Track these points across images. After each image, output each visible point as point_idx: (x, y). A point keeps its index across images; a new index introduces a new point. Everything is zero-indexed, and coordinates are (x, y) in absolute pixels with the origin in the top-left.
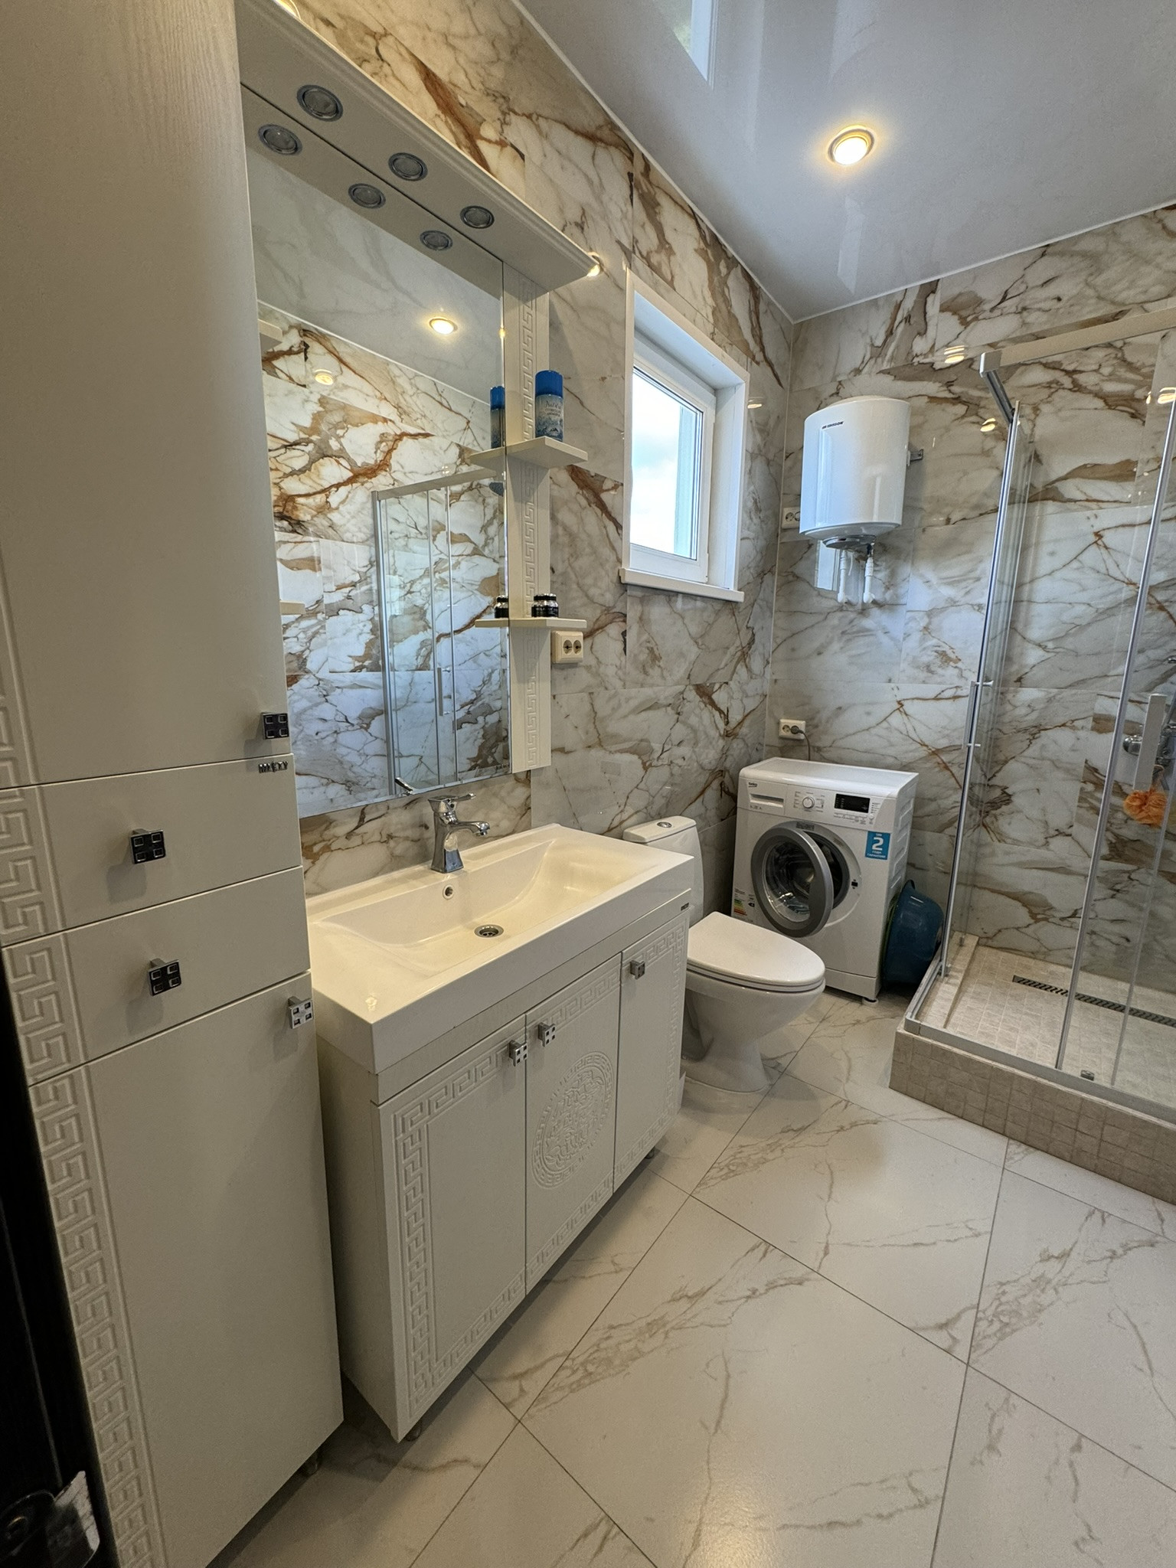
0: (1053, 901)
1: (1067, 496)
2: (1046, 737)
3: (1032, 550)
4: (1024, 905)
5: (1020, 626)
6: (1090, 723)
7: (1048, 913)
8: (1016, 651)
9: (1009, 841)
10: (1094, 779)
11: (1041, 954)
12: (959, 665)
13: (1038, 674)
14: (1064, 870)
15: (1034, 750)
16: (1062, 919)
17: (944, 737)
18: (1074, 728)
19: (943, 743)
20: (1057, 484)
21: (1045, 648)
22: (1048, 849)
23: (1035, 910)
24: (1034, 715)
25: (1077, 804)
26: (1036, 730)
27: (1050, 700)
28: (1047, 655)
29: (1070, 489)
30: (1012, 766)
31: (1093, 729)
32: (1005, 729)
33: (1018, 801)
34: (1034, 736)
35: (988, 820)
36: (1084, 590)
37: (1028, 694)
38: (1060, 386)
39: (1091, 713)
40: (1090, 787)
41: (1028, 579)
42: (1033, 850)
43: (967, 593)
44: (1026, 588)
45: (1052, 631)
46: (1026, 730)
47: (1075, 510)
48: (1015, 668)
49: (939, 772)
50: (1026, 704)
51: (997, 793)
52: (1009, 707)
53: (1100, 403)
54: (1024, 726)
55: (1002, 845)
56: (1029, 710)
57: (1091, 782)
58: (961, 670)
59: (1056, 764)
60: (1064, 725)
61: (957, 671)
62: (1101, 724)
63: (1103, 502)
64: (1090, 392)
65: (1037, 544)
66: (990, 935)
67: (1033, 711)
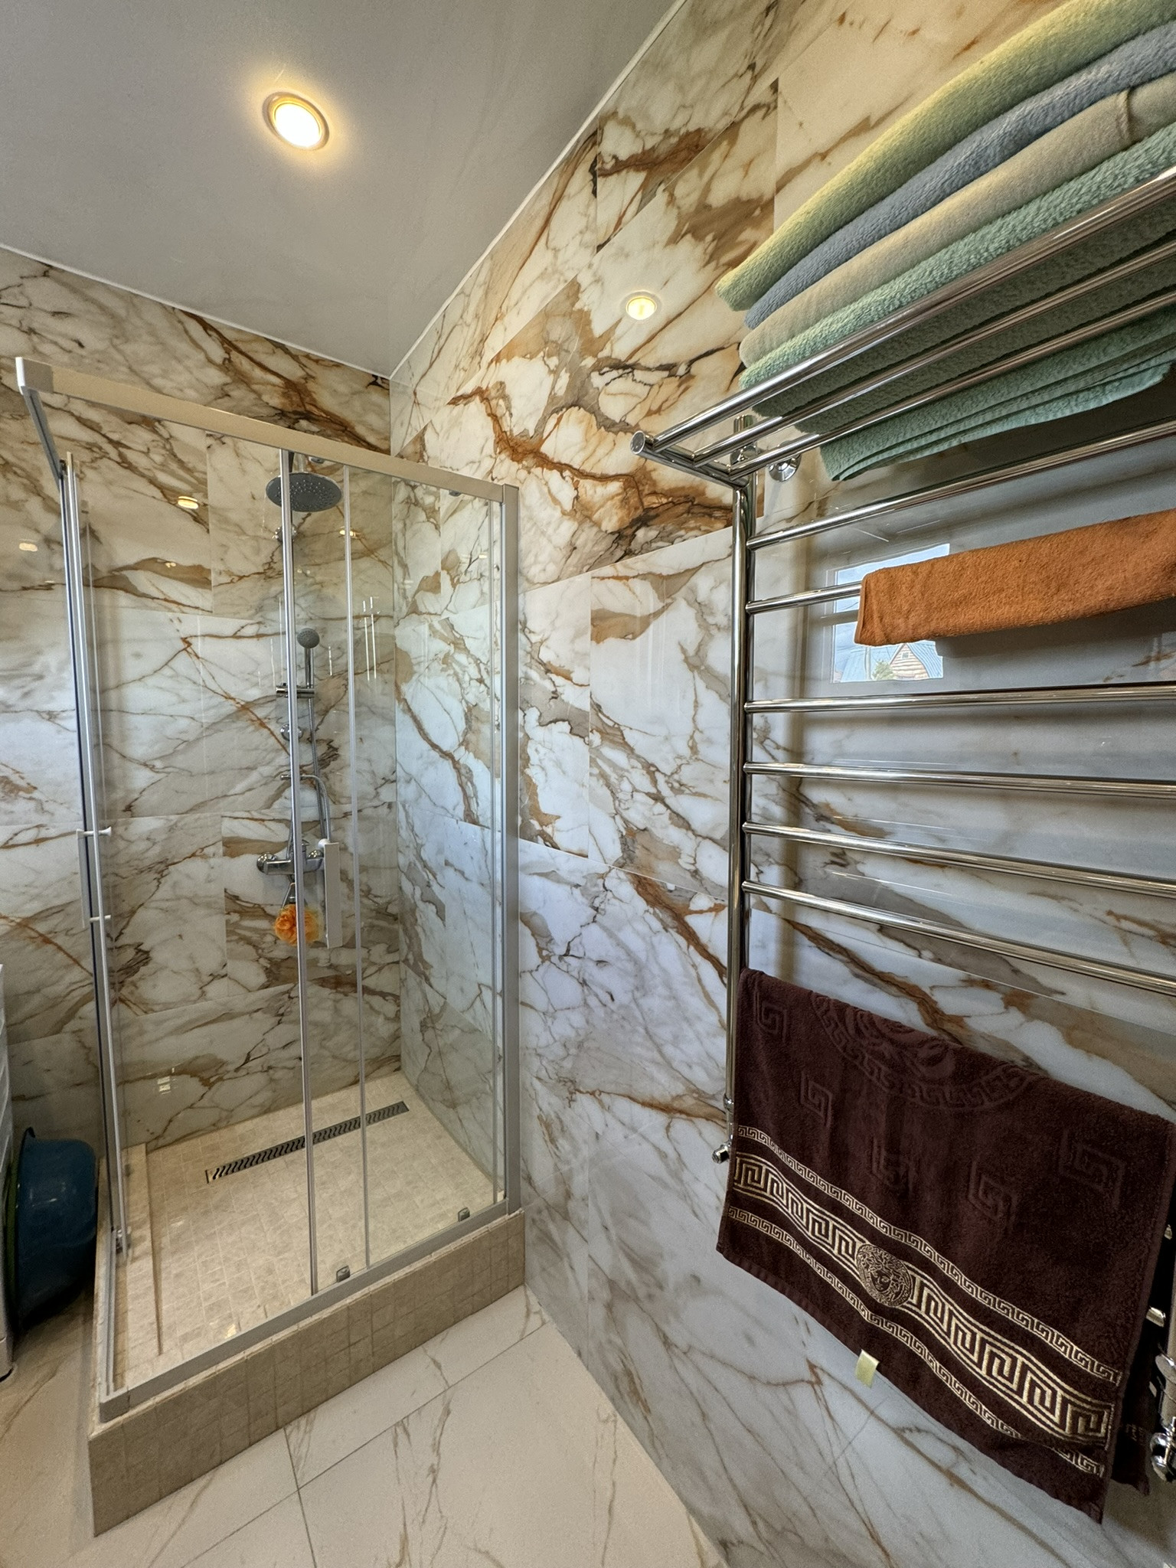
0: (223, 1056)
1: (142, 589)
2: (176, 873)
3: (110, 648)
4: (193, 1074)
5: (115, 742)
6: (221, 849)
7: (220, 1071)
8: (117, 772)
9: (156, 1008)
10: (237, 908)
11: (224, 1120)
12: (36, 794)
13: (150, 799)
14: (228, 1016)
15: (165, 891)
16: (237, 1070)
17: (33, 898)
18: (205, 857)
19: (35, 907)
20: (126, 573)
21: (152, 768)
22: (206, 1000)
23: (205, 1075)
24: (157, 849)
25: (225, 939)
26: (162, 867)
27: (171, 829)
28: (158, 777)
29: (142, 580)
30: (141, 915)
31: (224, 855)
32: (123, 871)
33: (158, 957)
34: (162, 874)
35: (125, 992)
36: (184, 701)
37: (144, 825)
38: (105, 455)
39: (219, 837)
40: (235, 917)
41: (112, 682)
42: (191, 1007)
43: (26, 695)
44: (113, 695)
45: (156, 748)
46: (150, 869)
47: (154, 609)
48: (119, 794)
49: (36, 949)
50: (145, 836)
51: (129, 954)
52: (122, 844)
53: (158, 494)
54: (147, 863)
55: (151, 1016)
56: (149, 844)
57: (235, 912)
58: (40, 803)
59: (194, 901)
60: (193, 855)
61: (32, 805)
62: (233, 847)
63: (184, 605)
64: (143, 476)
65: (116, 642)
66: (159, 1131)
67: (154, 844)
